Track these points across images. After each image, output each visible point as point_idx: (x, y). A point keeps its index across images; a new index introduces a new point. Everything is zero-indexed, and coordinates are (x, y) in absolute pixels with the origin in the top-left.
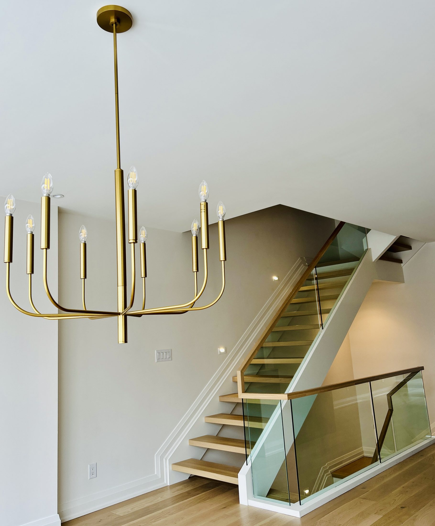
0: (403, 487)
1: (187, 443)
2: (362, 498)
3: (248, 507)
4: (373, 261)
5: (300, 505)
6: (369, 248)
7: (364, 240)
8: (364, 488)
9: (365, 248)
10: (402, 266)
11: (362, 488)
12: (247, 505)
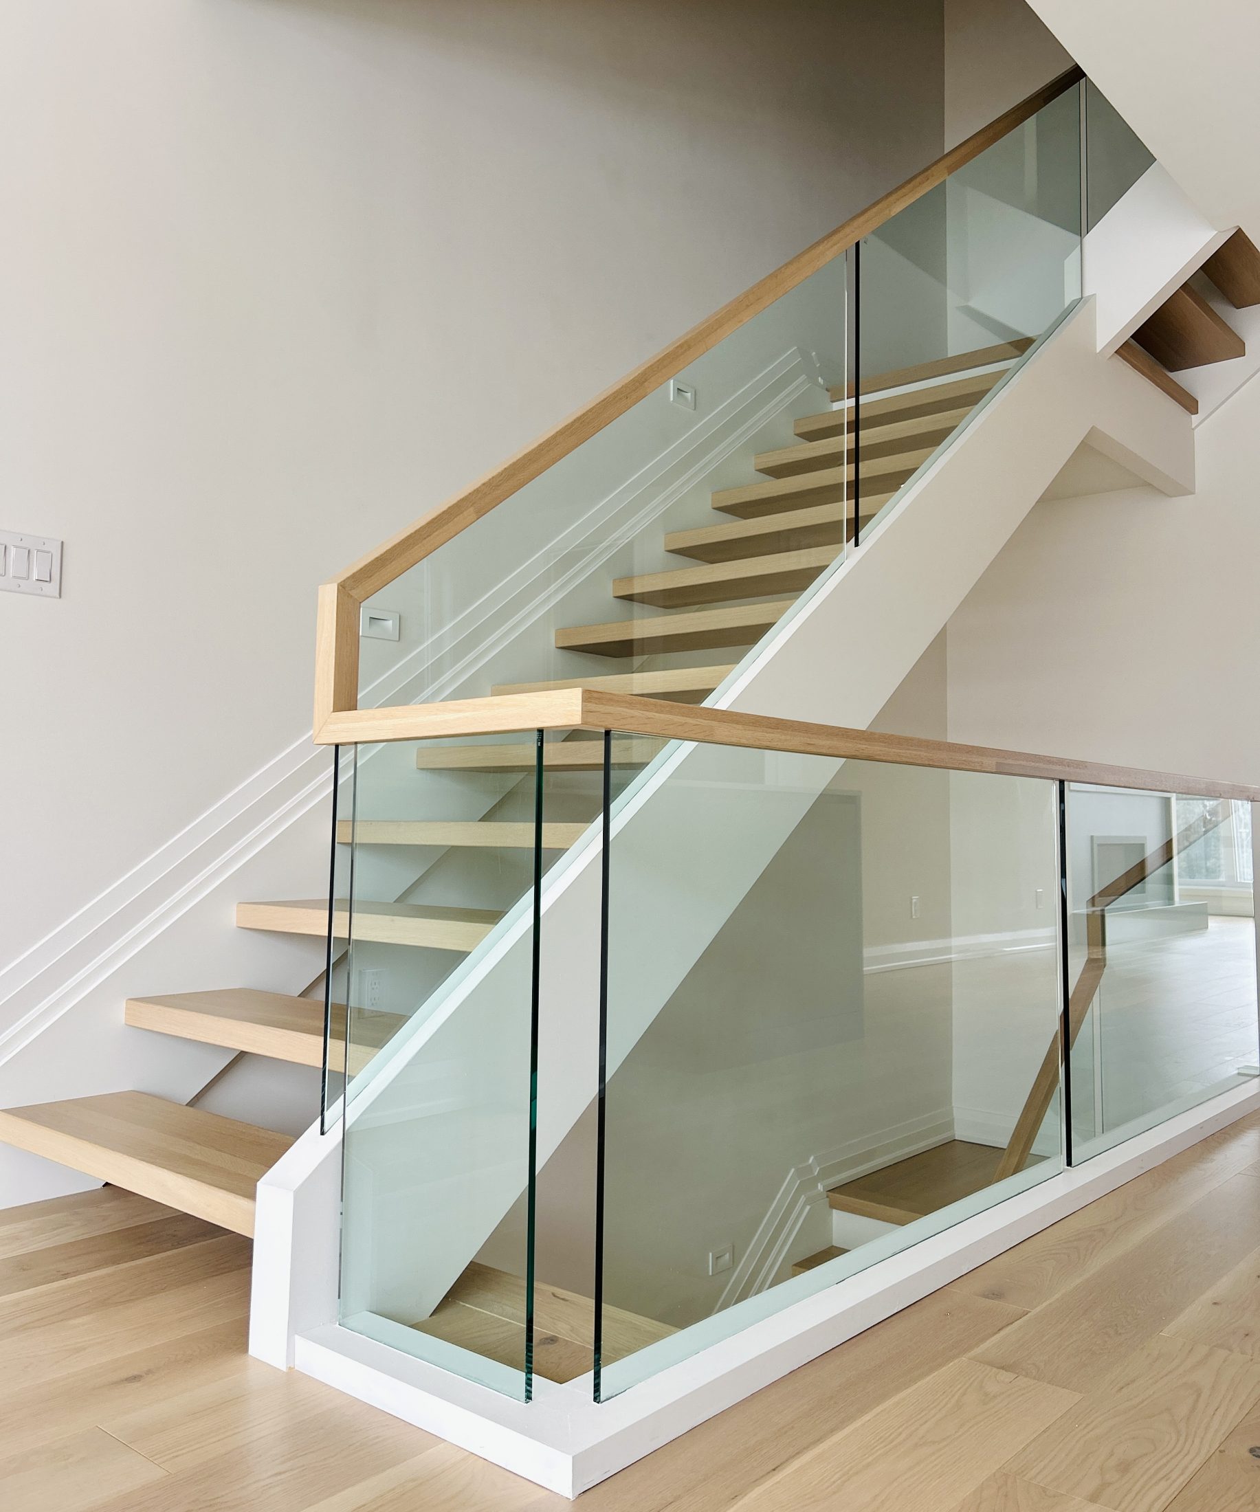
0: (1215, 1303)
1: (119, 1013)
2: (991, 1364)
3: (292, 1378)
4: (1098, 351)
5: (597, 1399)
6: (1087, 293)
7: (1071, 262)
8: (996, 1295)
9: (1071, 295)
10: (1193, 426)
11: (986, 1297)
12: (284, 1369)
